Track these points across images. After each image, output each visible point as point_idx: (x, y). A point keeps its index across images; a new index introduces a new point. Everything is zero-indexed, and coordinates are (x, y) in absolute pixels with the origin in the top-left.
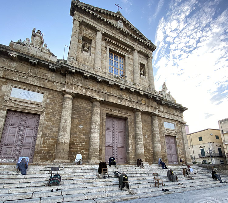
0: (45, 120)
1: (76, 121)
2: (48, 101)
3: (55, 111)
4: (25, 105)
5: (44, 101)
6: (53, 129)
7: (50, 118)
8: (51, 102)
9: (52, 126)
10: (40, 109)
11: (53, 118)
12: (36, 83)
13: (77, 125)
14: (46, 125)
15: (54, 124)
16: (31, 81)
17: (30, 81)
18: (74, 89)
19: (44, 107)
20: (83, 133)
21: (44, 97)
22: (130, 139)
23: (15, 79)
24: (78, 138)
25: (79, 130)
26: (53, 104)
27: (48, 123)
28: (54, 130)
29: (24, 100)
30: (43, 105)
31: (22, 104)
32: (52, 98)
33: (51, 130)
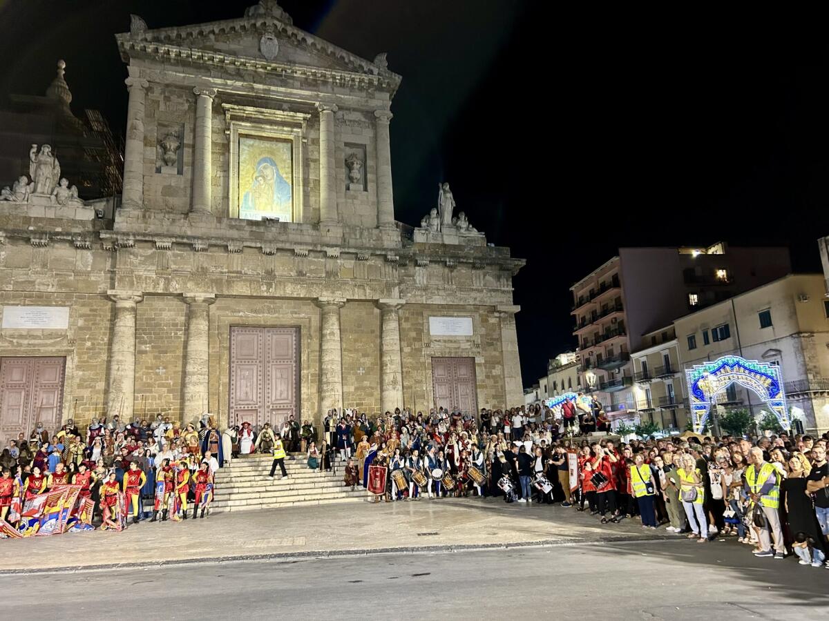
0: (78, 367)
1: (148, 359)
2: (81, 322)
3: (99, 344)
4: (32, 342)
5: (71, 325)
6: (95, 386)
7: (87, 362)
8: (86, 323)
9: (93, 380)
10: (65, 346)
11: (93, 362)
12: (50, 287)
13: (152, 369)
14: (80, 380)
15: (97, 373)
16: (40, 284)
17: (37, 287)
18: (135, 283)
19: (72, 337)
20: (168, 386)
21: (71, 316)
22: (306, 385)
23: (7, 287)
24: (155, 400)
25: (156, 380)
26: (93, 327)
27: (84, 375)
28: (97, 388)
29: (29, 330)
30: (70, 334)
31: (26, 342)
32: (89, 313)
33: (90, 389)
